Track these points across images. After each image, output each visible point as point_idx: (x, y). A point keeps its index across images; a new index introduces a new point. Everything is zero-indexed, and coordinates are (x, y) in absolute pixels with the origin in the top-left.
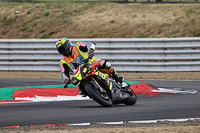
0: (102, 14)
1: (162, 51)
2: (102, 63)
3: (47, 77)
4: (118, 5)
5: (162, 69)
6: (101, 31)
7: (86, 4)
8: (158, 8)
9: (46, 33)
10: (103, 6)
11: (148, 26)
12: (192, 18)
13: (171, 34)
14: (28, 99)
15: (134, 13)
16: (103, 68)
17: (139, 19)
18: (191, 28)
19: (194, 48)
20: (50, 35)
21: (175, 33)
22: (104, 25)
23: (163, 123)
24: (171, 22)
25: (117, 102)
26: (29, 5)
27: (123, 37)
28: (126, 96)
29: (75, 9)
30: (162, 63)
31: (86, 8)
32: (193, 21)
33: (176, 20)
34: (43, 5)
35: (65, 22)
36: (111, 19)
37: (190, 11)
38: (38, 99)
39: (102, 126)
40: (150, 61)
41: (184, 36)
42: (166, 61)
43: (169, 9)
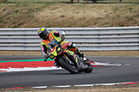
0: (55, 11)
1: (97, 37)
2: (70, 44)
3: (17, 54)
4: (66, 5)
5: (97, 49)
6: (54, 23)
7: (44, 4)
8: (94, 6)
9: (17, 24)
10: (56, 6)
11: (87, 19)
12: (117, 13)
13: (103, 25)
14: (4, 69)
15: (77, 11)
16: (70, 48)
17: (81, 14)
18: (117, 21)
19: (119, 35)
20: (19, 25)
21: (106, 24)
22: (57, 18)
23: (98, 86)
24: (103, 17)
25: (81, 71)
26: (5, 5)
27: (70, 27)
28: (87, 66)
29: (36, 7)
30: (97, 45)
31: (44, 7)
32: (118, 16)
33: (107, 15)
34: (14, 4)
35: (30, 16)
36: (62, 14)
37: (116, 9)
38: (11, 70)
39: (55, 88)
40: (89, 43)
41: (112, 26)
42: (100, 43)
43: (101, 7)
